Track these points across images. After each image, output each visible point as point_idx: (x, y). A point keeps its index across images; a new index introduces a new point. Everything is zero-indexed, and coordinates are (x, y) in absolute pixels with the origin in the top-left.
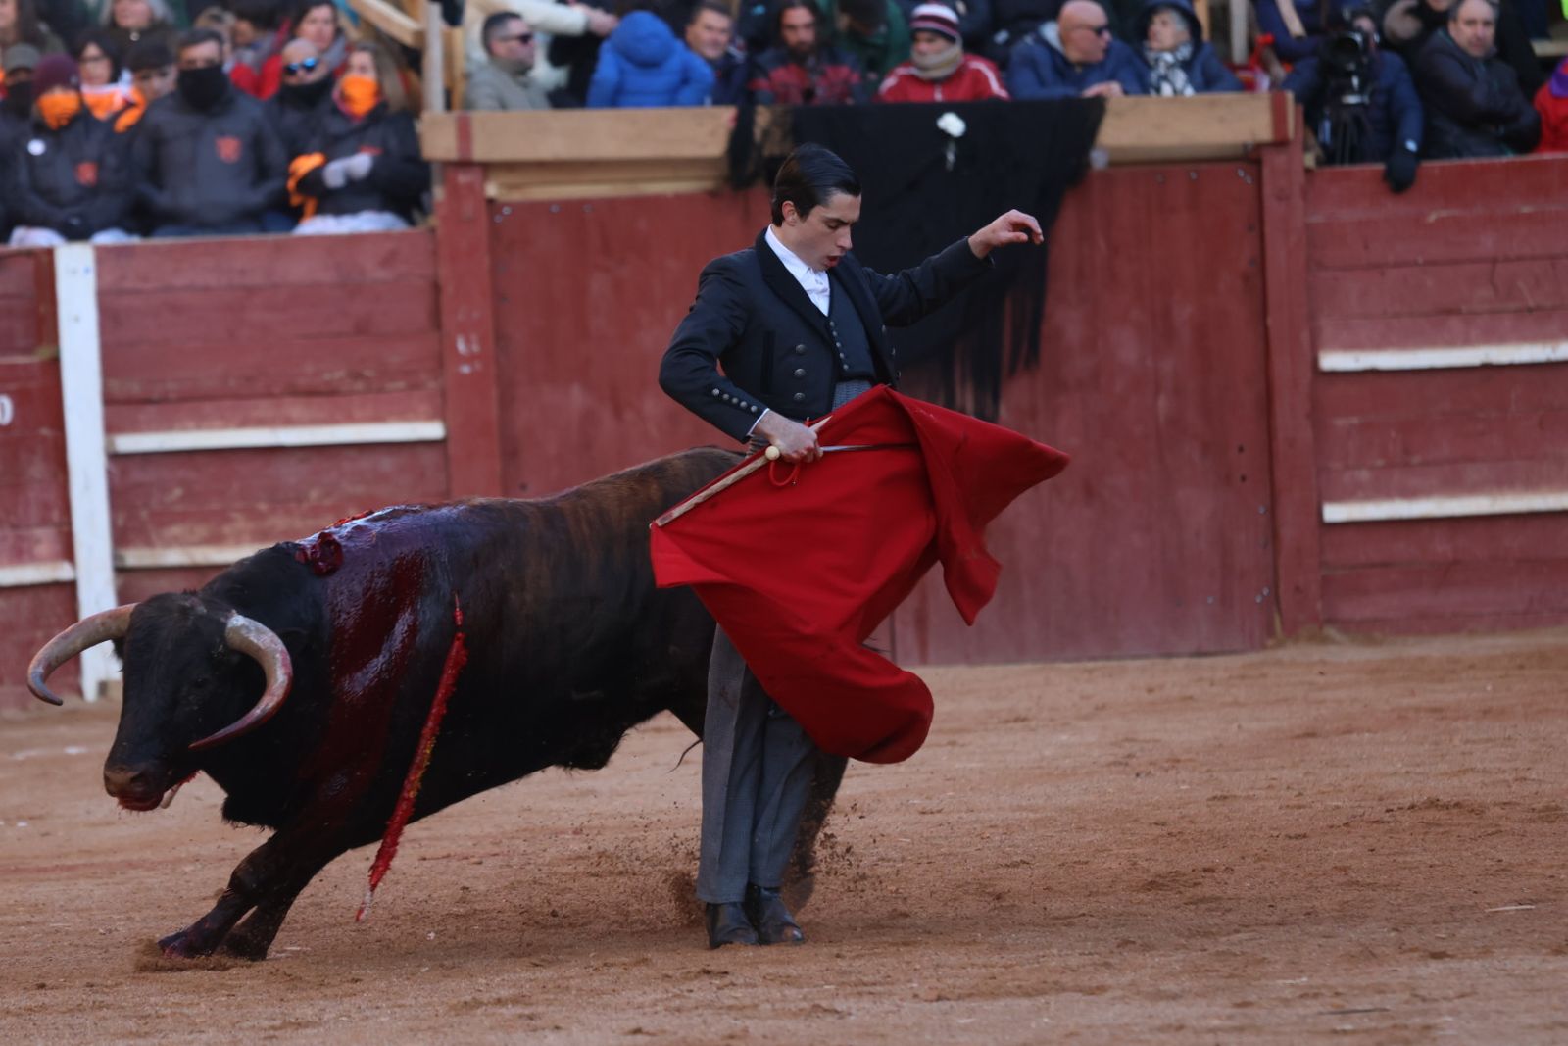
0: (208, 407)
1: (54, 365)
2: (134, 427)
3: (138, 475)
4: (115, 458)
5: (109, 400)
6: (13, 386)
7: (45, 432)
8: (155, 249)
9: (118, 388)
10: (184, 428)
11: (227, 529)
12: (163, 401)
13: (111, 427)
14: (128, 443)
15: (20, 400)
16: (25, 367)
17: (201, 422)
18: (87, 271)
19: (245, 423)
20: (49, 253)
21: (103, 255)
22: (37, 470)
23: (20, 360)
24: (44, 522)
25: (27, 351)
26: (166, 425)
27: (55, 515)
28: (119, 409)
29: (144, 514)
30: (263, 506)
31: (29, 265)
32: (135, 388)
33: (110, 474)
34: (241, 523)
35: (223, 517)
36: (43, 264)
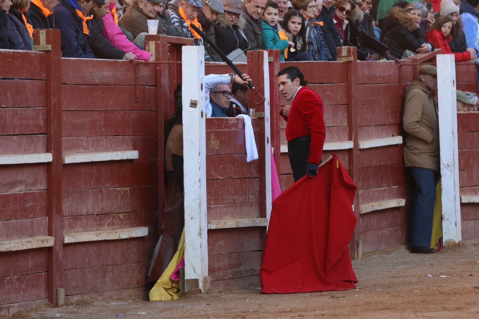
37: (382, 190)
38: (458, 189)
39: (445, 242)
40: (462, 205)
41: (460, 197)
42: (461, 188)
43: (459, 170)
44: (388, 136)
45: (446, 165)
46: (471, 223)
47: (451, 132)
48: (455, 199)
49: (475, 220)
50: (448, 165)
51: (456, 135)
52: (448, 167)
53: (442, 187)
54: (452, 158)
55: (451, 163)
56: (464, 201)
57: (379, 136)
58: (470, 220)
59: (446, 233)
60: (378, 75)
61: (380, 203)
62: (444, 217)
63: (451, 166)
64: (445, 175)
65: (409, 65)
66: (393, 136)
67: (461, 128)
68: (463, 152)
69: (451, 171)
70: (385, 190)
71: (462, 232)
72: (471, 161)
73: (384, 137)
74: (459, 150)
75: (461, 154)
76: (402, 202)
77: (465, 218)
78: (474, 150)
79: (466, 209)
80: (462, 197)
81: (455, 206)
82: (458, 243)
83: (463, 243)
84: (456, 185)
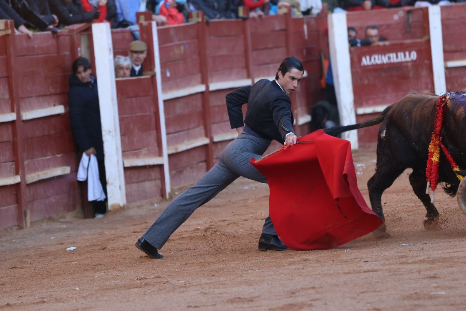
1: (428, 42)
2: (453, 59)
3: (454, 74)
4: (447, 69)
5: (445, 51)
6: (417, 49)
7: (426, 62)
8: (458, 6)
9: (447, 47)
12: (461, 51)
13: (446, 59)
14: (451, 64)
15: (419, 53)
16: (420, 43)
18: (438, 13)
20: (427, 9)
21: (443, 8)
22: (424, 73)
23: (419, 40)
24: (426, 88)
25: (421, 37)
27: (430, 86)
28: (448, 54)
29: (456, 85)
31: (421, 13)
32: (453, 48)
33: (446, 74)
36: (425, 12)
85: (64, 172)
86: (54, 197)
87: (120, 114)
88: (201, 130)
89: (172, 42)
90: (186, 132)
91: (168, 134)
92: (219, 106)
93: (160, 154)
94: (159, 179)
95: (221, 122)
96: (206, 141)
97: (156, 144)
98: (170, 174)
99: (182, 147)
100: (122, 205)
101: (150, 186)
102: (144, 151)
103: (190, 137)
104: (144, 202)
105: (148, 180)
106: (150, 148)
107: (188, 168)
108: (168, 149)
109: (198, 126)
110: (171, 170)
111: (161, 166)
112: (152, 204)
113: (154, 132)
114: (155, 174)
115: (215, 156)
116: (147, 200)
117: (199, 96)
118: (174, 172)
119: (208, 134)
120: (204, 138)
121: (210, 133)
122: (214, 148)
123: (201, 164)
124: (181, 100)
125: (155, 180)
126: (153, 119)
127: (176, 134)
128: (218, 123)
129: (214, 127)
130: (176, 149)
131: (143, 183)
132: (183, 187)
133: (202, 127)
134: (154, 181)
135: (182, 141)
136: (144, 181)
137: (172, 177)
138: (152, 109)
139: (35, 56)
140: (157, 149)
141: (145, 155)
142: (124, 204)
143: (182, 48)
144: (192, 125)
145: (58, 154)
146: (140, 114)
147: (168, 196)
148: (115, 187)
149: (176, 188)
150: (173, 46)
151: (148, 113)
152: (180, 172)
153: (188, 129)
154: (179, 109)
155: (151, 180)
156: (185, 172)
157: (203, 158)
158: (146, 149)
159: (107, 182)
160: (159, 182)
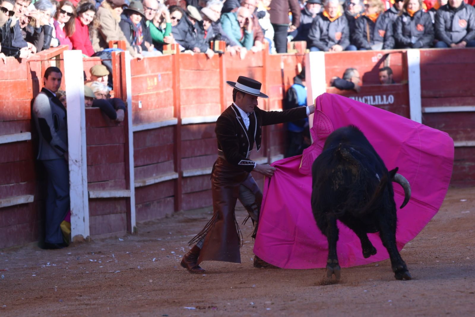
0: (453, 99)
1: (407, 86)
2: (431, 105)
3: (431, 120)
4: (424, 114)
5: (423, 97)
6: (394, 92)
7: (403, 106)
9: (425, 92)
10: (446, 106)
11: (458, 136)
12: (440, 97)
13: (424, 105)
14: (428, 110)
15: (396, 97)
16: (398, 86)
17: (451, 104)
18: (417, 58)
19: (464, 104)
21: (422, 54)
25: (399, 82)
26: (441, 104)
28: (426, 100)
30: (469, 129)
31: (400, 56)
32: (431, 93)
33: (423, 119)
34: (462, 134)
35: (457, 133)
36: (404, 56)
37: (11, 186)
38: (86, 184)
39: (74, 238)
40: (91, 200)
41: (89, 192)
42: (89, 184)
43: (88, 165)
44: (16, 132)
45: (74, 161)
46: (99, 218)
47: (79, 128)
48: (83, 194)
49: (103, 215)
50: (76, 161)
51: (84, 131)
52: (76, 163)
53: (70, 183)
54: (80, 154)
55: (79, 158)
56: (92, 196)
57: (8, 133)
58: (98, 215)
59: (74, 229)
60: (5, 71)
61: (8, 199)
62: (73, 213)
63: (79, 162)
64: (73, 171)
65: (37, 61)
66: (21, 132)
67: (89, 124)
68: (91, 148)
69: (79, 167)
70: (13, 186)
71: (90, 227)
72: (99, 156)
73: (13, 134)
74: (88, 146)
75: (89, 150)
76: (31, 199)
77: (93, 213)
78: (101, 145)
79: (94, 204)
80: (90, 192)
81: (83, 202)
82: (87, 238)
83: (91, 238)
84: (84, 181)
85: (27, 200)
86: (15, 226)
87: (87, 144)
88: (170, 164)
89: (145, 73)
90: (155, 165)
91: (136, 167)
92: (190, 140)
93: (127, 187)
94: (124, 213)
95: (192, 157)
96: (176, 176)
97: (123, 177)
98: (136, 207)
99: (150, 181)
100: (85, 237)
101: (115, 219)
102: (111, 183)
103: (160, 171)
104: (108, 235)
105: (113, 213)
106: (117, 180)
107: (155, 202)
108: (135, 182)
109: (168, 160)
110: (137, 203)
111: (128, 199)
112: (116, 238)
113: (122, 164)
114: (120, 207)
115: (183, 192)
116: (111, 234)
117: (171, 129)
118: (140, 206)
119: (177, 169)
120: (174, 172)
121: (180, 168)
122: (182, 183)
123: (168, 199)
124: (152, 132)
125: (121, 213)
126: (122, 150)
127: (145, 167)
128: (189, 158)
129: (184, 161)
130: (145, 182)
131: (108, 216)
132: (149, 222)
133: (172, 161)
134: (119, 214)
135: (151, 175)
136: (109, 213)
137: (138, 211)
138: (122, 140)
139: (4, 80)
140: (124, 181)
141: (111, 187)
142: (88, 236)
143: (155, 79)
144: (162, 159)
145: (22, 182)
146: (109, 145)
147: (133, 231)
148: (79, 218)
149: (142, 222)
150: (146, 77)
151: (118, 145)
152: (147, 206)
153: (158, 163)
154: (149, 142)
155: (117, 213)
156: (152, 206)
157: (171, 194)
158: (113, 181)
159: (71, 213)
160: (124, 215)
